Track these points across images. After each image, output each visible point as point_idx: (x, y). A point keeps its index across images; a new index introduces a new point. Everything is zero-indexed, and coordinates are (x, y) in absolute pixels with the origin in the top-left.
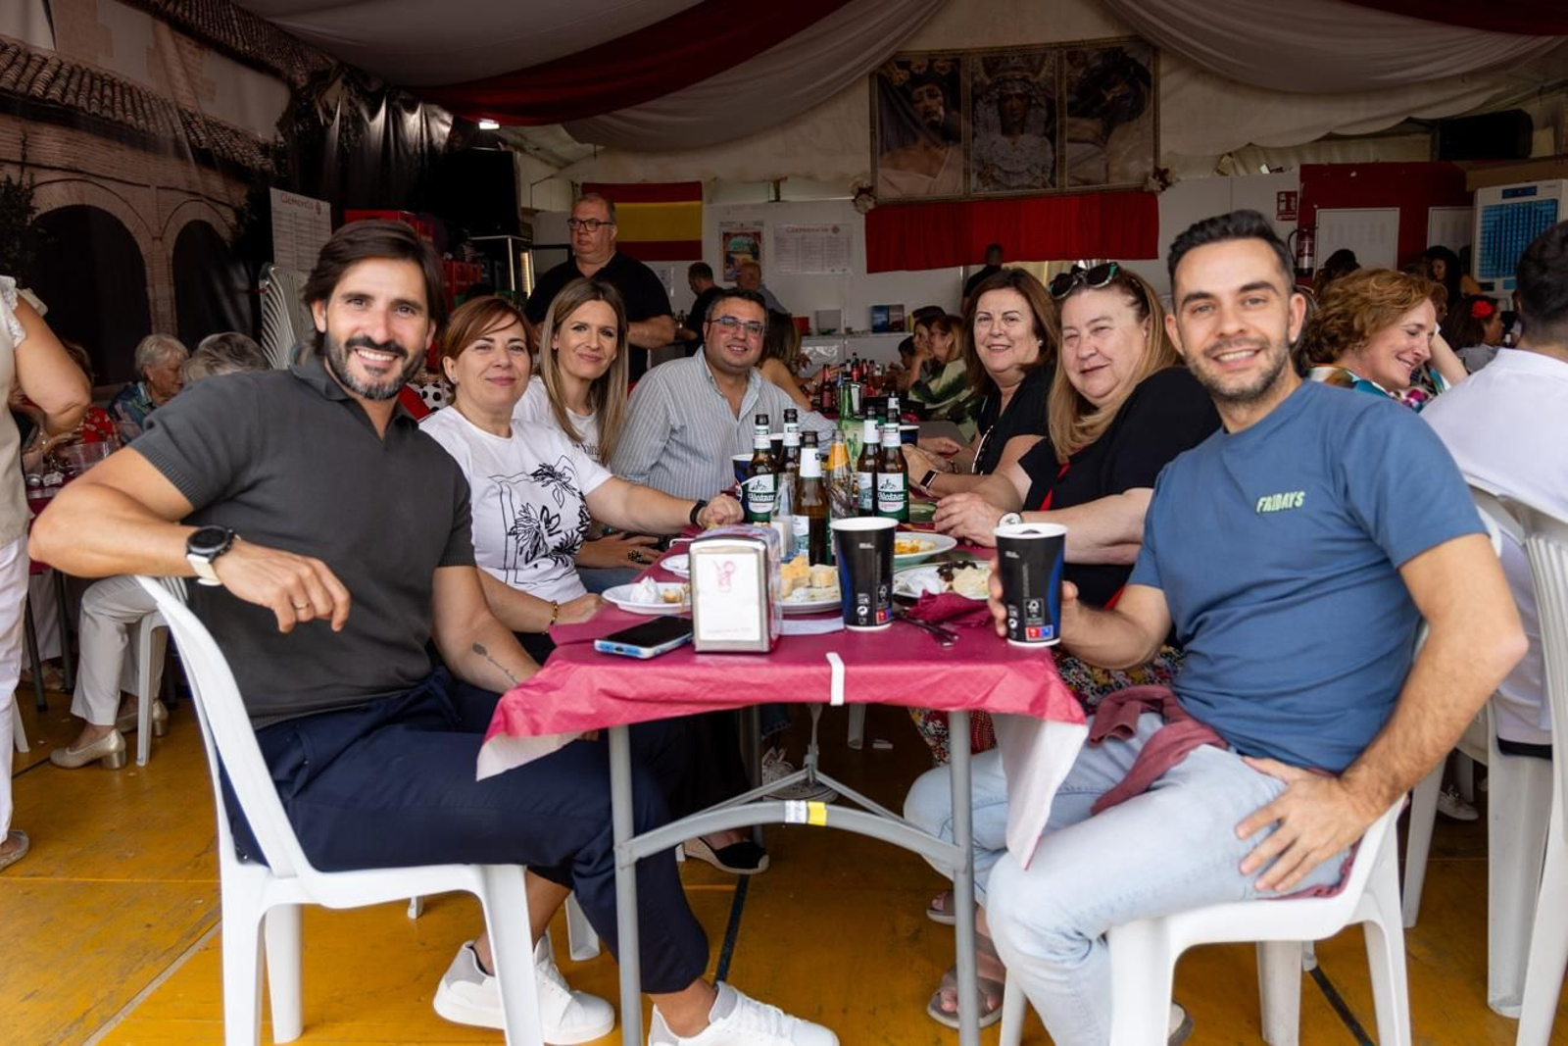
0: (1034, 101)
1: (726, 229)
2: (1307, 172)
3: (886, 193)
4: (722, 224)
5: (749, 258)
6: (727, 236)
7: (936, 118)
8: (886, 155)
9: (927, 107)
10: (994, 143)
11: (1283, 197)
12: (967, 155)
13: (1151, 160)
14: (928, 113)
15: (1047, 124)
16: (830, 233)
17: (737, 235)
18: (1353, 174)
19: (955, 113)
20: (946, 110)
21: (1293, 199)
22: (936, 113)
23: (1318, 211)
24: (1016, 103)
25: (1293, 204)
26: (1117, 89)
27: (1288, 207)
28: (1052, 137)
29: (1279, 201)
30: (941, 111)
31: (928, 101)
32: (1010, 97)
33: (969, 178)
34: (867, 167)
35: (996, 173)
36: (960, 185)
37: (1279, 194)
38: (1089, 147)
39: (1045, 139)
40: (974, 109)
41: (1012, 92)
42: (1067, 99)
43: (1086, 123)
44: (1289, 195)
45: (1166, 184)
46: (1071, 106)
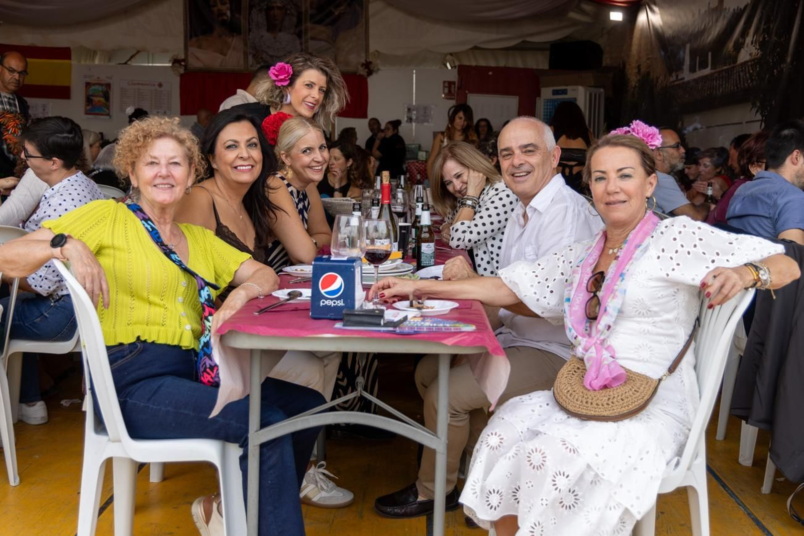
0: (288, 12)
1: (88, 80)
2: (463, 70)
3: (194, 64)
4: (85, 76)
5: (102, 99)
6: (88, 85)
7: (225, 18)
8: (194, 39)
9: (219, 10)
10: (262, 36)
11: (447, 85)
12: (246, 45)
13: (363, 55)
14: (221, 14)
15: (296, 26)
16: (157, 87)
17: (94, 84)
18: (490, 73)
19: (237, 15)
20: (231, 13)
21: (453, 86)
22: (225, 14)
23: (469, 95)
24: (277, 12)
25: (453, 89)
26: (342, 8)
27: (450, 91)
28: (299, 35)
29: (444, 87)
30: (229, 13)
31: (220, 6)
32: (273, 8)
33: (247, 58)
34: (182, 45)
35: (264, 56)
36: (242, 62)
37: (444, 82)
38: (323, 43)
39: (295, 36)
40: (250, 14)
41: (274, 5)
42: (310, 12)
43: (320, 28)
44: (450, 84)
45: (370, 73)
46: (312, 16)
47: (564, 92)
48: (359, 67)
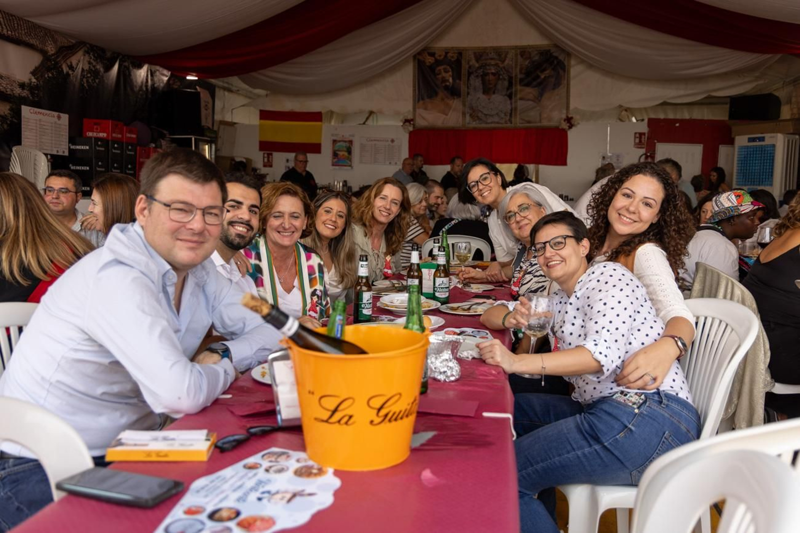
0: (501, 77)
1: (335, 138)
2: (652, 123)
3: (421, 123)
4: (332, 135)
5: (346, 154)
6: (335, 142)
7: (448, 84)
8: (421, 102)
9: (443, 77)
10: (479, 98)
11: (638, 135)
12: (464, 105)
13: (565, 111)
14: (444, 80)
15: (508, 89)
16: (390, 143)
17: (340, 141)
18: (677, 125)
19: (458, 81)
20: (453, 79)
21: (643, 137)
22: (448, 81)
23: (657, 144)
24: (491, 77)
25: (643, 139)
26: (547, 72)
27: (640, 141)
28: (510, 97)
29: (635, 137)
30: (451, 80)
31: (444, 74)
32: (487, 74)
33: (465, 117)
34: (411, 108)
35: (480, 115)
36: (461, 120)
37: (636, 133)
38: (530, 103)
39: (506, 97)
40: (468, 79)
41: (489, 71)
42: (519, 76)
43: (528, 90)
44: (641, 134)
45: (571, 127)
46: (521, 80)
47: (762, 139)
48: (563, 122)
